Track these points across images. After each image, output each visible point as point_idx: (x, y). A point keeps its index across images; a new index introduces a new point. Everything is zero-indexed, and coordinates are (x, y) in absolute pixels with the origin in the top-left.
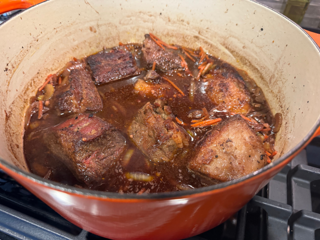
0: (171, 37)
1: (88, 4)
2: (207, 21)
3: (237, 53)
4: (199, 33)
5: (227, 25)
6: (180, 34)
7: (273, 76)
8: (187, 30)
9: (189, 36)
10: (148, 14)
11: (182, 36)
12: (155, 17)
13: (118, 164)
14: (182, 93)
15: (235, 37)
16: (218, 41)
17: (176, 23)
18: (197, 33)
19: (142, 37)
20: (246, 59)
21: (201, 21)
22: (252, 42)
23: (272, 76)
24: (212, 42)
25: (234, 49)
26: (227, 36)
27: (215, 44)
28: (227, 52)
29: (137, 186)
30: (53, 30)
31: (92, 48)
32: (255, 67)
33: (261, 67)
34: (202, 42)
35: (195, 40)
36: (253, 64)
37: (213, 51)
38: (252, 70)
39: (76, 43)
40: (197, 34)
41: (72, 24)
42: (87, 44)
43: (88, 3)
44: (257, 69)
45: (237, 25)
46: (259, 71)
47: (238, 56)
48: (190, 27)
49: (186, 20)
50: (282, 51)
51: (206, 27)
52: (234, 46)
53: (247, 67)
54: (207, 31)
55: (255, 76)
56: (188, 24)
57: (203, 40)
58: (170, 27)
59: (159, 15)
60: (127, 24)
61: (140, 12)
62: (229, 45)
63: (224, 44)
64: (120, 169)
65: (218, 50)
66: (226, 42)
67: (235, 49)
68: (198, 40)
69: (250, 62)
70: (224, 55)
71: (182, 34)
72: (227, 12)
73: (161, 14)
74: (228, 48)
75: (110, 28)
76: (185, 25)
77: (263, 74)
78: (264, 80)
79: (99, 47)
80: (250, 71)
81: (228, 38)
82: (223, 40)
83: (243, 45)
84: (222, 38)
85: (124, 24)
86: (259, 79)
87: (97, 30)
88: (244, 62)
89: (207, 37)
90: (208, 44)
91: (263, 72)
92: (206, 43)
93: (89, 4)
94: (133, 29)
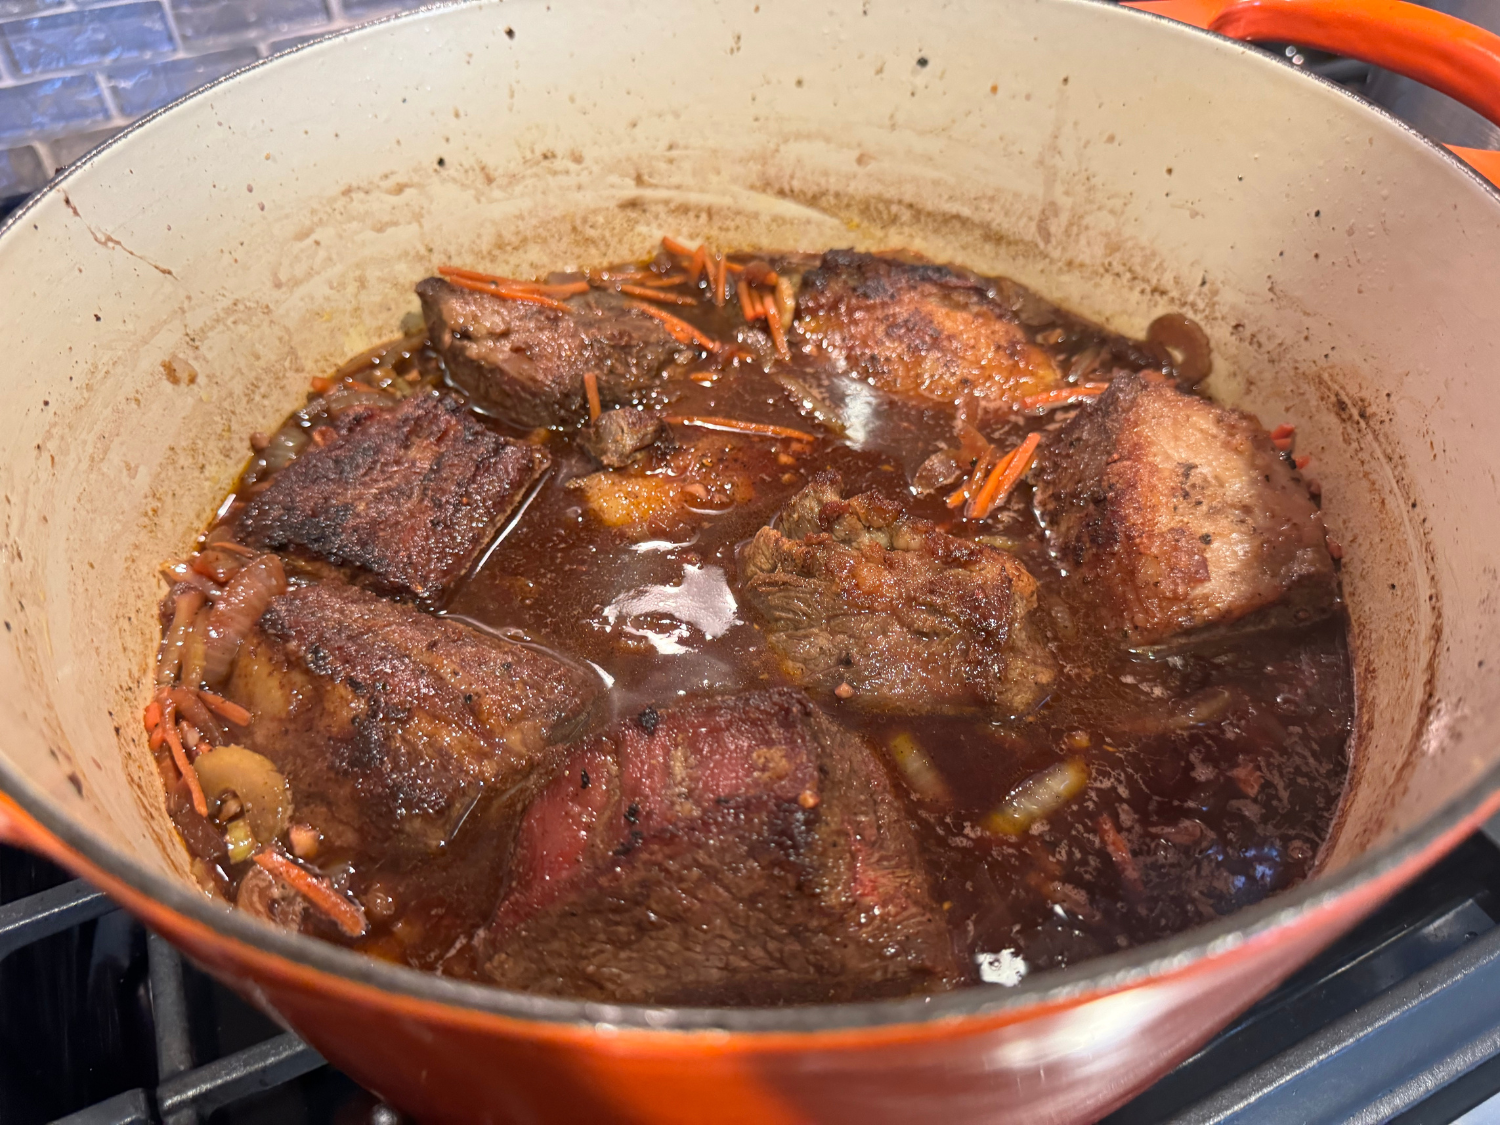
0: (516, 249)
1: (111, 244)
2: (660, 116)
3: (837, 195)
4: (639, 180)
5: (754, 99)
6: (555, 218)
7: (1051, 209)
8: (580, 187)
9: (595, 212)
10: (385, 184)
11: (566, 227)
12: (420, 186)
13: (932, 820)
14: (796, 434)
15: (809, 137)
16: (734, 180)
17: (523, 177)
18: (630, 182)
19: (389, 309)
20: (888, 203)
21: (634, 125)
22: (893, 127)
23: (1043, 212)
24: (707, 199)
25: (818, 185)
26: (772, 146)
27: (727, 201)
28: (790, 208)
29: (1078, 832)
30: (37, 459)
31: (211, 470)
32: (944, 215)
33: (975, 199)
34: (663, 215)
35: (629, 220)
36: (929, 206)
37: (723, 233)
38: (936, 231)
39: (143, 480)
40: (631, 191)
41: (89, 387)
42: (184, 460)
43: (109, 239)
44: (957, 217)
45: (799, 83)
46: (968, 219)
47: (848, 206)
48: (591, 173)
49: (561, 148)
50: (1050, 107)
51: (663, 144)
52: (813, 173)
53: (906, 230)
54: (671, 161)
55: (957, 245)
56: (578, 159)
57: (666, 202)
58: (503, 208)
59: (436, 171)
60: (310, 274)
61: (347, 192)
62: (792, 177)
63: (765, 185)
64: (963, 828)
65: (747, 216)
66: (772, 172)
67: (823, 181)
68: (644, 211)
69: (911, 206)
70: (779, 226)
71: (564, 217)
72: (738, 49)
73: (441, 162)
74: (792, 191)
75: (242, 328)
76: (567, 172)
77: (994, 225)
78: (1009, 243)
79: (232, 448)
80: (925, 238)
81: (777, 151)
82: (755, 167)
83: (856, 154)
84: (751, 163)
85: (296, 283)
86: (982, 248)
87: (196, 365)
88: (885, 217)
89: (678, 187)
90: (691, 214)
91: (989, 217)
92: (684, 209)
93: (118, 243)
94: (342, 285)
